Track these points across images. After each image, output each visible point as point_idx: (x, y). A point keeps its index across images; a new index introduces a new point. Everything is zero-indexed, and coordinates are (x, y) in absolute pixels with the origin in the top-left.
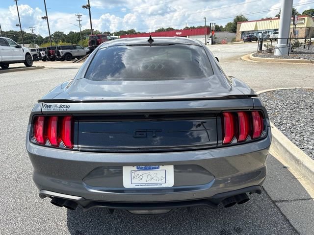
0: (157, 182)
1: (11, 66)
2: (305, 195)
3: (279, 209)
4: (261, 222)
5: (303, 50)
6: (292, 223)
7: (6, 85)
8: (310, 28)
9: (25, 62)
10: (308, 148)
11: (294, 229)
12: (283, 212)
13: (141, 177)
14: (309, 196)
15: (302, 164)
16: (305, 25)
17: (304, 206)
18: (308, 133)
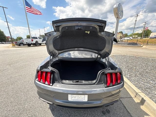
0: (81, 99)
1: (42, 44)
2: (129, 96)
3: (121, 101)
4: (116, 107)
5: (120, 43)
6: (127, 108)
7: (40, 50)
8: (121, 36)
9: (46, 44)
10: (128, 77)
11: (128, 112)
12: (123, 103)
13: (75, 97)
14: (131, 96)
15: (127, 84)
16: (120, 36)
17: (130, 101)
18: (127, 71)
